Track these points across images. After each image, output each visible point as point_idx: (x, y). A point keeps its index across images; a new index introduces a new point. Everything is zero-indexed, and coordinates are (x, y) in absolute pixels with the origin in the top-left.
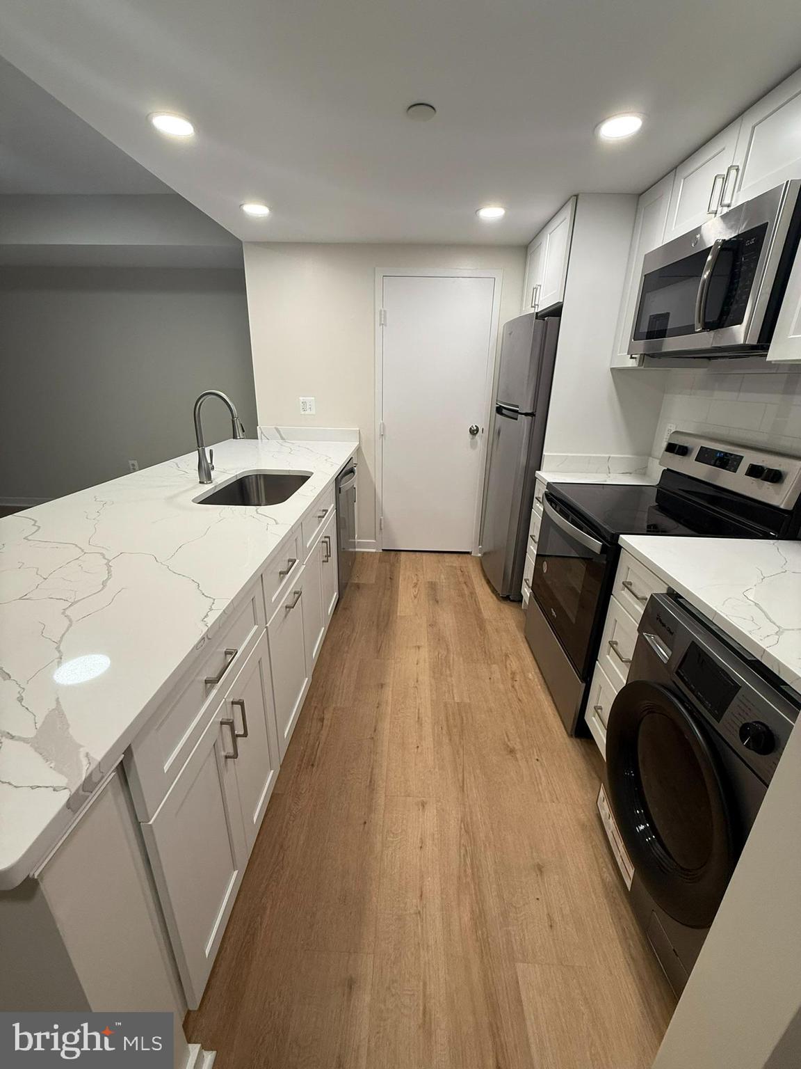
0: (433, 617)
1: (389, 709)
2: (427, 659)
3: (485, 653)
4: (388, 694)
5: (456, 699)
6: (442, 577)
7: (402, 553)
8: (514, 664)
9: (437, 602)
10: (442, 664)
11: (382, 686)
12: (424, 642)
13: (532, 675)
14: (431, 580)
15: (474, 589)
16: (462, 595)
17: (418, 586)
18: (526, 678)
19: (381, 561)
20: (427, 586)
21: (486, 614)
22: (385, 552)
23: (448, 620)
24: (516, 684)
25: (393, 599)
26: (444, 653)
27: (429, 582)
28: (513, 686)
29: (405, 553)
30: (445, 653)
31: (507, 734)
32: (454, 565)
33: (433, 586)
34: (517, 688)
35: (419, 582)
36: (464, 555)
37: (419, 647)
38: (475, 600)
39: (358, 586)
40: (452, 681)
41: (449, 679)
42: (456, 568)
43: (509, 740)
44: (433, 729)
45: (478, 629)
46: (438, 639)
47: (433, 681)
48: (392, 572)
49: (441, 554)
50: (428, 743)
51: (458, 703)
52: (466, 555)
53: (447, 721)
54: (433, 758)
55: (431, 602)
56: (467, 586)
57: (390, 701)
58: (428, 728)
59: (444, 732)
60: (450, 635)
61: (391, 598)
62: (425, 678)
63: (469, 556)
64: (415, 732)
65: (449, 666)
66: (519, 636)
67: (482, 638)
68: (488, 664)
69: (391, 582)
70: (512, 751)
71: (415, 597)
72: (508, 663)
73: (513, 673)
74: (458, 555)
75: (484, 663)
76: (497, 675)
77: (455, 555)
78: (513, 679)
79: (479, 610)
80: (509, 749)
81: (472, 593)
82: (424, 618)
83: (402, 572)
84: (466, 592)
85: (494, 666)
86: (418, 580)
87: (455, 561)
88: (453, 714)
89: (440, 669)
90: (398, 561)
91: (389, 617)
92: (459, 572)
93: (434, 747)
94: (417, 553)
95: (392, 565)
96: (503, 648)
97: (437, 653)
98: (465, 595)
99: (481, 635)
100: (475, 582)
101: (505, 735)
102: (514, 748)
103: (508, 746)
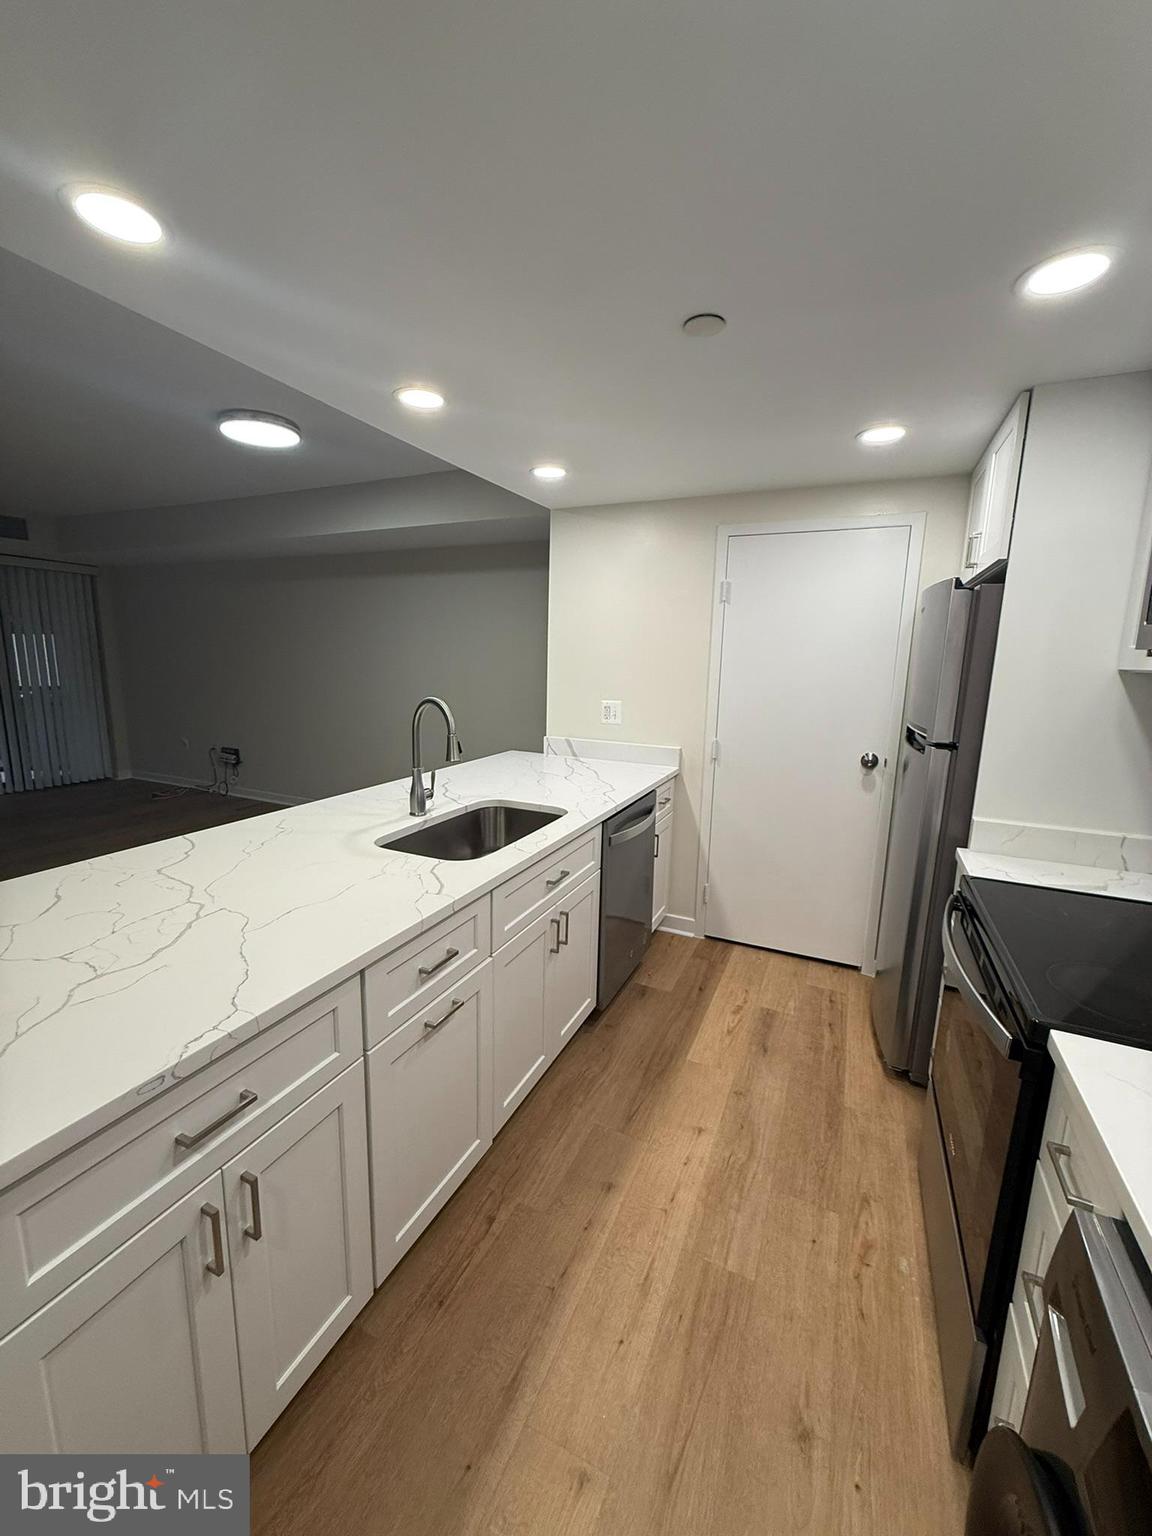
0: (748, 1078)
1: (604, 1237)
2: (707, 1160)
3: (823, 1180)
4: (614, 1208)
5: (730, 1262)
6: (792, 1004)
7: (737, 947)
8: (875, 1226)
9: (765, 1051)
10: (730, 1177)
11: (609, 1188)
12: (713, 1124)
13: (909, 1265)
14: (766, 1006)
15: (843, 1040)
16: (816, 1048)
17: (741, 1012)
18: (893, 1265)
19: (696, 955)
20: (756, 1016)
21: (851, 1098)
22: (709, 941)
23: (772, 1090)
24: (868, 1274)
25: (690, 1029)
26: (742, 1156)
27: (762, 1009)
28: (857, 1277)
29: (741, 947)
30: (744, 1158)
31: (807, 1386)
32: (822, 986)
33: (768, 1019)
34: (866, 1282)
35: (746, 1007)
36: (845, 971)
37: (700, 1131)
38: (838, 1063)
39: (643, 991)
40: (736, 1221)
41: (732, 1214)
42: (821, 992)
43: (808, 1405)
44: (664, 1314)
45: (824, 1126)
46: (741, 1125)
47: (700, 1209)
48: (706, 978)
49: (805, 961)
50: (643, 1341)
51: (730, 1273)
52: (851, 971)
53: (697, 1305)
54: (639, 1380)
55: (754, 1049)
56: (832, 1032)
57: (610, 1224)
58: (655, 1307)
59: (682, 1330)
60: (766, 1122)
61: (689, 1024)
62: (688, 1198)
63: (855, 973)
64: (629, 1307)
65: (742, 1190)
66: (905, 1166)
67: (828, 1145)
68: (820, 1208)
69: (699, 996)
70: (805, 1437)
71: (729, 1032)
72: (862, 1219)
73: (868, 1246)
74: (835, 968)
75: (813, 1202)
76: (831, 1241)
77: (830, 967)
78: (863, 1261)
79: (840, 1086)
80: (800, 1428)
81: (838, 1049)
82: (731, 1076)
83: (724, 980)
84: (827, 1043)
85: (832, 1213)
86: (746, 1002)
87: (826, 979)
88: (714, 1296)
89: (723, 1187)
90: (724, 961)
91: (671, 1057)
92: (826, 1003)
93: (651, 1356)
94: (762, 952)
95: (712, 966)
96: (865, 1182)
97: (727, 1155)
98: (823, 1048)
99: (826, 1141)
100: (850, 1030)
101: (803, 1387)
102: (813, 1431)
103: (801, 1419)
